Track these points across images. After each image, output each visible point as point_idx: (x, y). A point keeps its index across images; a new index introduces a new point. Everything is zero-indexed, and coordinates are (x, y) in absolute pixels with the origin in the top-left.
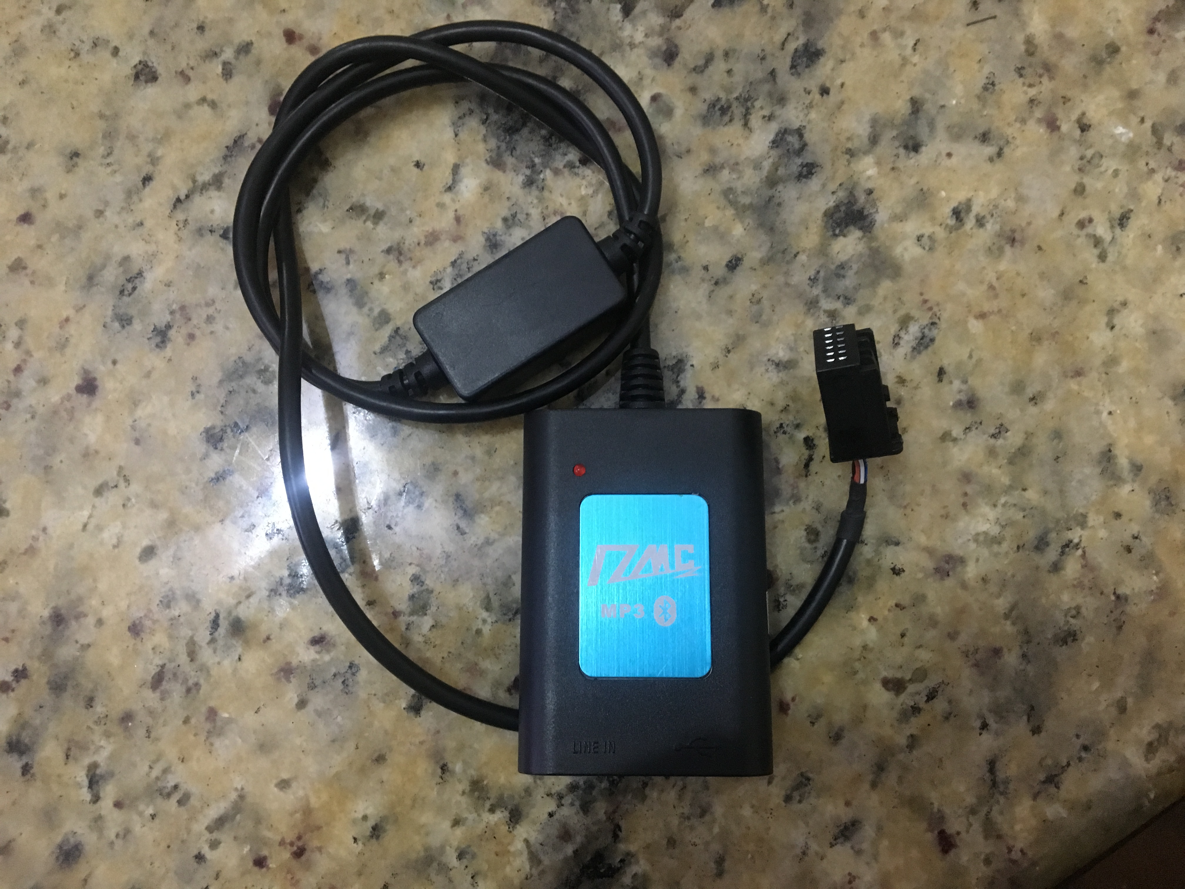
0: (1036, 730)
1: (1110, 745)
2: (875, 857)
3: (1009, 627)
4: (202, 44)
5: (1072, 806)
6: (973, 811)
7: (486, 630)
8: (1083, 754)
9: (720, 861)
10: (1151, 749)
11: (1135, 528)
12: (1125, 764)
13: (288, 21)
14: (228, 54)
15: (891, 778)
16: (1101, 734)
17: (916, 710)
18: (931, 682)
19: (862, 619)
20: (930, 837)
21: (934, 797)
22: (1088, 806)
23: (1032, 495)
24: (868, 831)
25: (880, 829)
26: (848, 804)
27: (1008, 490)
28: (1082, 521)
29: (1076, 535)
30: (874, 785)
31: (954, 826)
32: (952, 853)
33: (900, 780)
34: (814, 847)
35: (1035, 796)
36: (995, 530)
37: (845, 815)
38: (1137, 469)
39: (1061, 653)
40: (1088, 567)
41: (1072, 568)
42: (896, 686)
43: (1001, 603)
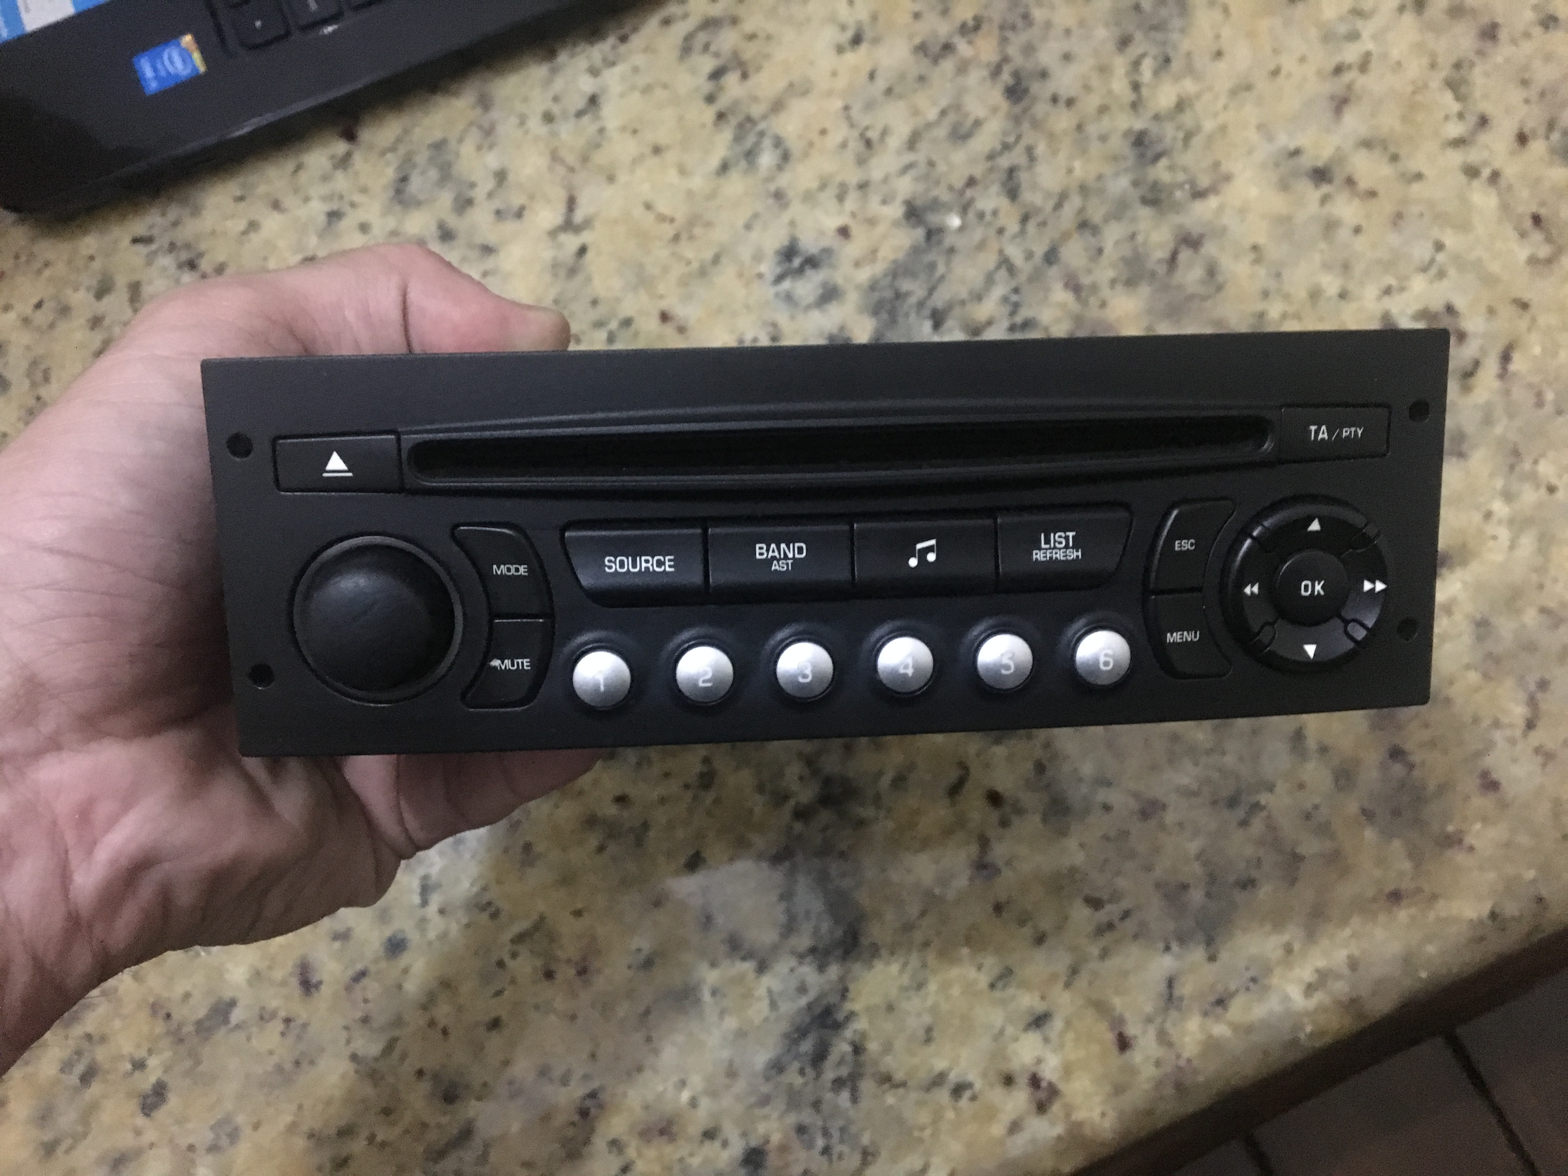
0: (1212, 958)
1: (1275, 981)
2: (1061, 1046)
3: (1197, 868)
4: (594, 315)
5: (1235, 1027)
6: (1149, 1020)
7: (758, 810)
8: (1251, 985)
9: (929, 1030)
10: (1310, 989)
11: (1317, 800)
12: (1286, 998)
13: (664, 305)
14: (613, 325)
15: (1082, 982)
16: (1268, 970)
17: (1110, 926)
18: (1125, 904)
19: (1072, 843)
20: (1110, 1037)
21: (1117, 1002)
22: (1249, 1029)
23: (1229, 760)
24: (1057, 1024)
25: (1068, 1023)
26: (1043, 998)
27: (1209, 752)
28: (1270, 788)
29: (1264, 798)
30: (1068, 985)
31: (1132, 1030)
32: (1128, 1053)
33: (1090, 983)
34: (1010, 1030)
35: (1206, 1014)
36: (1195, 786)
37: (1040, 1007)
38: (1324, 750)
39: (1240, 896)
40: (1271, 827)
41: (1257, 825)
42: (1095, 903)
43: (1194, 847)
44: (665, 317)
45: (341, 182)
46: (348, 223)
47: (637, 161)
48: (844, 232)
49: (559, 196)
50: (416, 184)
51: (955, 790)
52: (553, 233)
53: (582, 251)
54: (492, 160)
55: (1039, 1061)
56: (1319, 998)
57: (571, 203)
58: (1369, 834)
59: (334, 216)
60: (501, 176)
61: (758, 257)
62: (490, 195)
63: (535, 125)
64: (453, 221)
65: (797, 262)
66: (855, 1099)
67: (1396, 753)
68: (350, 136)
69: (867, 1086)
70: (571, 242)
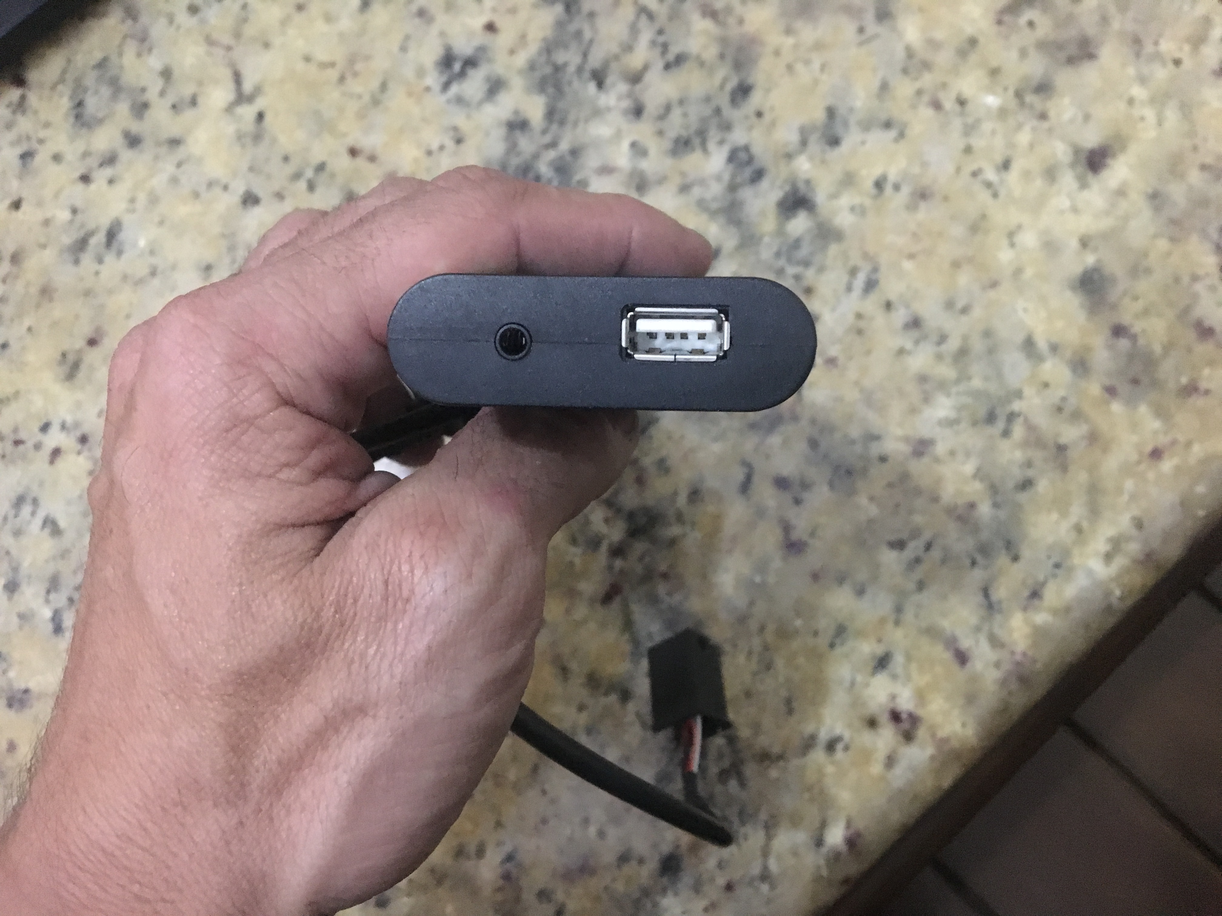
0: (1016, 558)
1: (1076, 561)
2: (908, 678)
3: (978, 486)
4: (290, 169)
5: (1055, 612)
6: (978, 629)
7: (577, 561)
8: (1057, 571)
9: (789, 702)
10: (1108, 557)
11: (1062, 393)
12: (1090, 573)
13: (350, 141)
14: (309, 173)
15: (909, 615)
16: (1066, 553)
17: (918, 561)
18: (925, 537)
19: (863, 500)
20: (948, 656)
21: (946, 624)
22: (1068, 609)
23: (977, 383)
24: (899, 659)
25: (909, 658)
26: (880, 641)
27: (958, 381)
28: (1019, 394)
29: (1016, 406)
30: (897, 623)
31: (966, 643)
32: (969, 665)
33: (917, 616)
34: (859, 678)
35: (1025, 609)
36: (952, 414)
37: (880, 650)
38: (1054, 348)
39: (1022, 497)
40: (1030, 427)
41: (1018, 431)
42: (899, 545)
43: (969, 468)
44: (353, 152)
45: (25, 124)
46: (42, 156)
47: (285, 22)
48: (490, 27)
49: (226, 74)
50: (92, 104)
51: (746, 487)
52: (230, 109)
53: (260, 116)
54: (155, 62)
55: (893, 697)
56: (1120, 562)
57: (237, 78)
58: (1116, 407)
59: (26, 156)
60: (167, 74)
61: (421, 72)
62: (162, 93)
63: (183, 18)
64: (135, 127)
65: (457, 67)
66: (743, 784)
67: (1118, 331)
68: (20, 82)
69: (750, 770)
70: (248, 112)
